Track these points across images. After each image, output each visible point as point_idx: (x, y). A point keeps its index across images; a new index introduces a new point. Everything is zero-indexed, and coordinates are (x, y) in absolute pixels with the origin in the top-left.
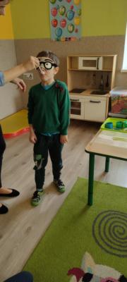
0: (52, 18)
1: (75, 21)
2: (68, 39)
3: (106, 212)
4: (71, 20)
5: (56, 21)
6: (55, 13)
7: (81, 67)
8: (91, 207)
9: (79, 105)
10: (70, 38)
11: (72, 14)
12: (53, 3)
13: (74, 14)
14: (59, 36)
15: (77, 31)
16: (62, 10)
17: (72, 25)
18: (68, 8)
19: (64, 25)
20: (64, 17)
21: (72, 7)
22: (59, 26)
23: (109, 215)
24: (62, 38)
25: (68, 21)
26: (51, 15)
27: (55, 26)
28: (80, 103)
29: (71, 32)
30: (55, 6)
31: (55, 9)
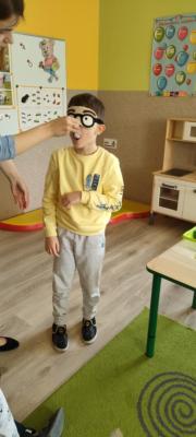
0: (155, 62)
1: (189, 68)
2: (174, 94)
3: (171, 373)
4: (181, 65)
5: (160, 66)
6: (159, 56)
7: (187, 136)
8: (151, 361)
9: (176, 194)
10: (177, 93)
11: (183, 58)
12: (159, 41)
13: (188, 56)
14: (162, 89)
15: (189, 83)
16: (170, 51)
17: (183, 74)
18: (180, 48)
19: (170, 74)
20: (172, 61)
21: (186, 48)
22: (163, 74)
23: (176, 380)
24: (166, 93)
25: (178, 68)
26: (153, 57)
27: (157, 73)
28: (178, 192)
29: (180, 84)
30: (161, 44)
31: (160, 49)
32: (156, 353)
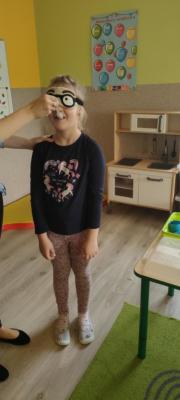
0: (95, 58)
1: (128, 63)
2: (117, 88)
4: (121, 61)
5: (100, 62)
6: (99, 52)
7: (134, 128)
8: (144, 362)
9: (131, 183)
10: (120, 87)
11: (123, 53)
12: (97, 38)
13: (126, 52)
14: (104, 84)
15: (130, 77)
16: (109, 47)
17: (124, 68)
18: (118, 44)
19: (111, 69)
20: (112, 57)
21: (124, 43)
22: (104, 69)
24: (108, 87)
25: (117, 62)
26: (93, 55)
27: (98, 69)
28: (132, 181)
29: (121, 78)
30: (100, 41)
31: (99, 45)
32: (148, 353)
